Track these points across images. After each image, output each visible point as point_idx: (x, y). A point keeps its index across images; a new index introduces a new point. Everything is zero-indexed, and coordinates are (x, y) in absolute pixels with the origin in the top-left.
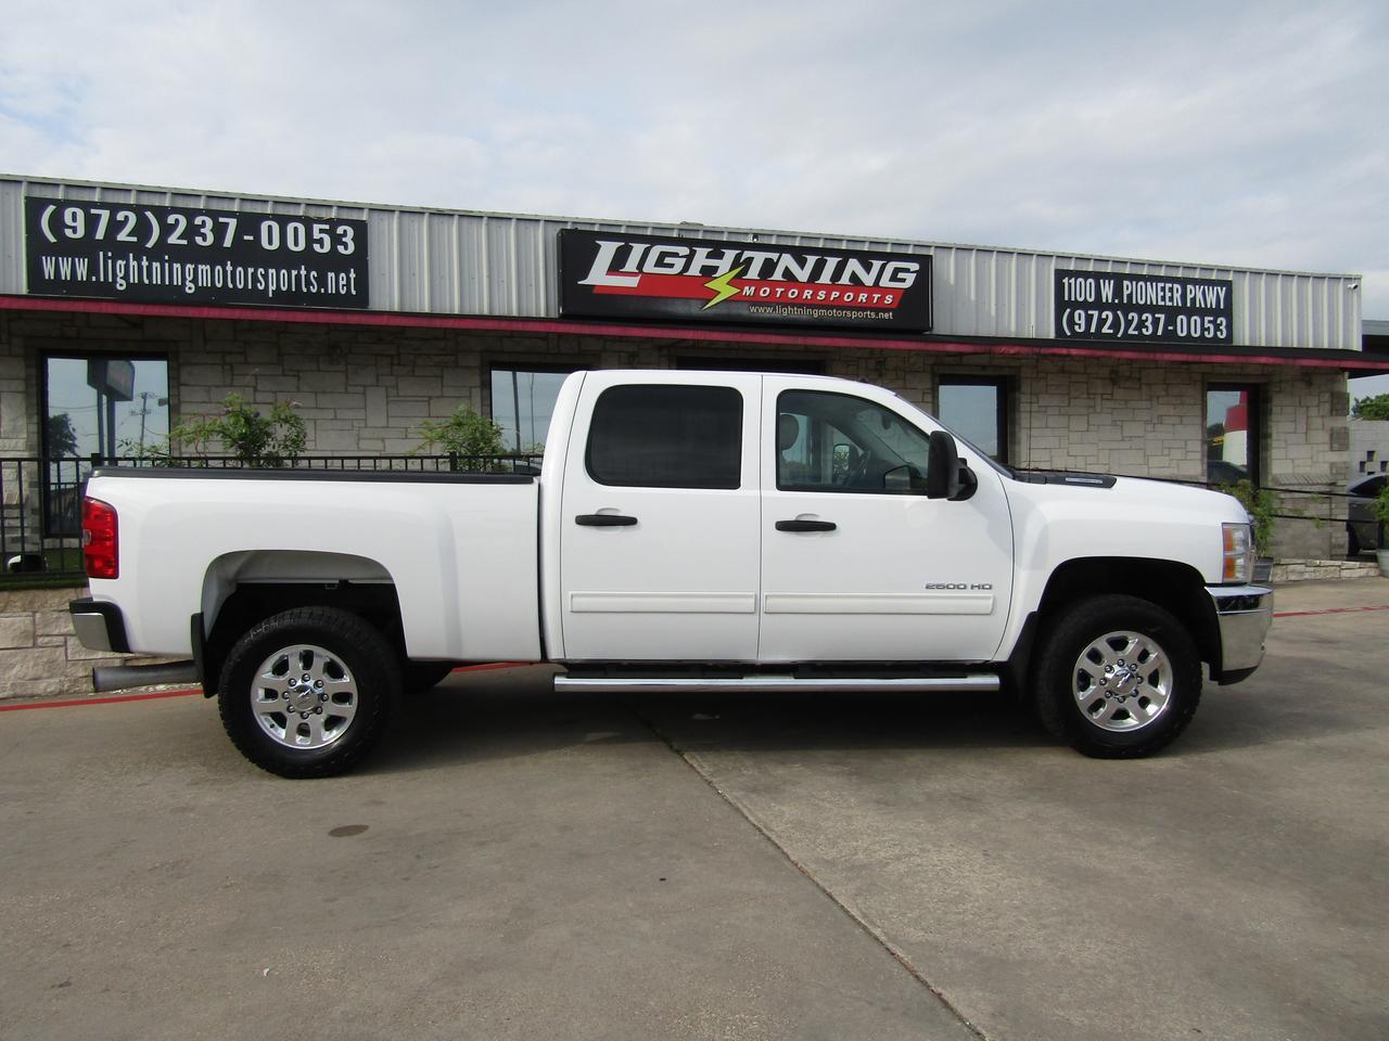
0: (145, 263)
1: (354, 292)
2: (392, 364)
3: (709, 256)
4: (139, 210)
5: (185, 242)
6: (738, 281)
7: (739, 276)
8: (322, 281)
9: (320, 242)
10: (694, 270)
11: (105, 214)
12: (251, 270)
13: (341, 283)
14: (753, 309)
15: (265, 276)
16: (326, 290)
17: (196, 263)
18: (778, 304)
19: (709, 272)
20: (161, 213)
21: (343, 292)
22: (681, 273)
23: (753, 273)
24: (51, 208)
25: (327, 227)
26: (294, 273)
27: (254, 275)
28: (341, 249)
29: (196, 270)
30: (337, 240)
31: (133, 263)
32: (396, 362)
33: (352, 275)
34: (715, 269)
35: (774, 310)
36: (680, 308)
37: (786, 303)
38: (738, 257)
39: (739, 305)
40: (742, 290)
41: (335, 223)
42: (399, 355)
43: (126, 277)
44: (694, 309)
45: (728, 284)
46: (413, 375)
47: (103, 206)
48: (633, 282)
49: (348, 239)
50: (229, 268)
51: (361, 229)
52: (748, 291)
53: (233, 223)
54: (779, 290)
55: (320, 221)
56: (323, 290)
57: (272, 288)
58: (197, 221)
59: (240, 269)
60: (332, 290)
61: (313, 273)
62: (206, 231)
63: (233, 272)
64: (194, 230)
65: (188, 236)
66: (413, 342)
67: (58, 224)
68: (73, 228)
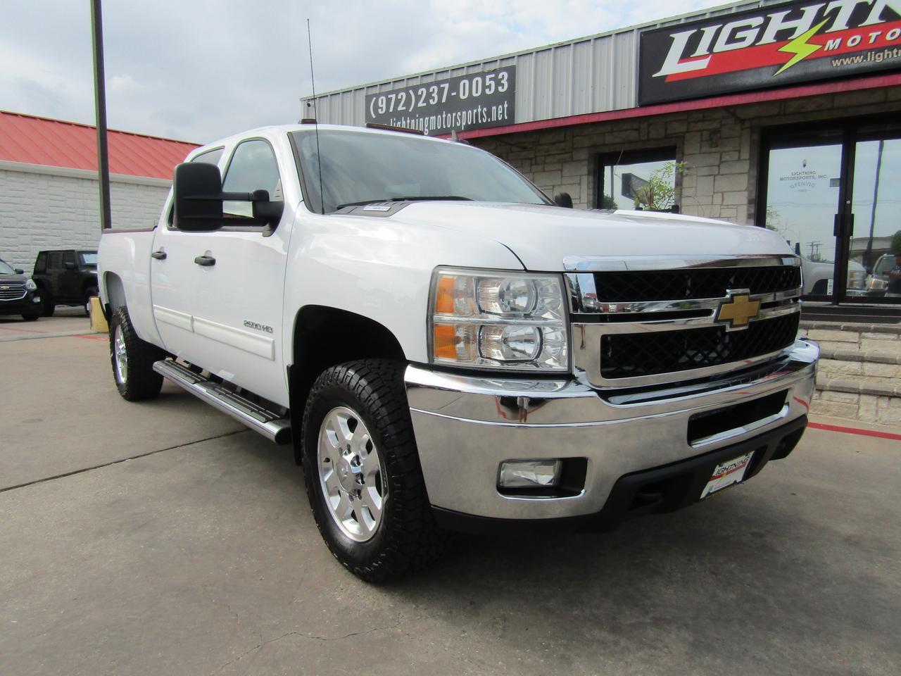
0: (408, 121)
1: (506, 118)
2: (532, 165)
3: (786, 19)
4: (406, 90)
5: (425, 104)
6: (820, 37)
7: (821, 31)
8: (489, 114)
9: (489, 87)
10: (769, 38)
11: (393, 96)
12: (454, 114)
13: (500, 112)
14: (837, 63)
15: (461, 117)
16: (491, 120)
17: (429, 116)
18: (871, 50)
19: (784, 36)
20: (415, 89)
21: (500, 119)
22: (753, 45)
23: (840, 24)
24: (375, 98)
25: (493, 76)
26: (475, 111)
27: (456, 117)
28: (500, 89)
29: (429, 120)
30: (498, 83)
31: (404, 123)
32: (533, 162)
33: (506, 106)
34: (792, 31)
35: (866, 57)
36: (750, 79)
37: (880, 47)
38: (822, 10)
39: (819, 62)
40: (824, 46)
41: (496, 71)
42: (536, 157)
44: (766, 76)
45: (806, 43)
46: (544, 171)
47: (391, 92)
48: (702, 64)
49: (505, 82)
50: (444, 116)
51: (512, 71)
52: (832, 45)
53: (446, 86)
54: (873, 35)
55: (489, 73)
56: (489, 120)
57: (464, 124)
58: (431, 90)
59: (449, 115)
60: (494, 119)
61: (485, 109)
62: (435, 95)
63: (446, 118)
64: (429, 96)
65: (426, 100)
66: (545, 147)
67: (376, 107)
68: (382, 108)
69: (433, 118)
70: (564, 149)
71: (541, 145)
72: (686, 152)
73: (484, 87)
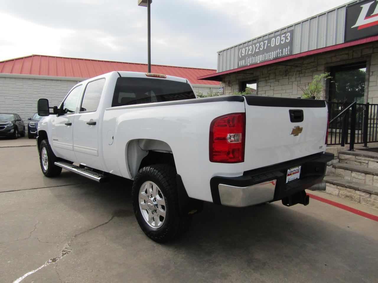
0: (252, 58)
1: (289, 53)
2: (300, 74)
4: (252, 45)
5: (258, 50)
8: (282, 53)
9: (283, 40)
11: (248, 48)
13: (286, 51)
15: (271, 54)
20: (255, 44)
21: (286, 54)
24: (241, 50)
26: (277, 51)
27: (269, 55)
28: (287, 41)
30: (286, 38)
31: (251, 59)
32: (300, 73)
33: (289, 48)
41: (285, 33)
42: (302, 70)
43: (249, 63)
46: (305, 76)
47: (246, 47)
49: (289, 37)
50: (265, 54)
51: (292, 33)
53: (266, 42)
56: (282, 55)
57: (272, 57)
58: (261, 44)
59: (267, 54)
60: (284, 54)
61: (281, 50)
62: (262, 46)
63: (266, 55)
64: (260, 47)
65: (259, 49)
66: (305, 65)
67: (241, 53)
68: (243, 53)
69: (261, 56)
70: (314, 66)
71: (304, 64)
72: (372, 63)
73: (281, 40)
